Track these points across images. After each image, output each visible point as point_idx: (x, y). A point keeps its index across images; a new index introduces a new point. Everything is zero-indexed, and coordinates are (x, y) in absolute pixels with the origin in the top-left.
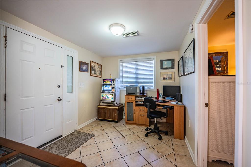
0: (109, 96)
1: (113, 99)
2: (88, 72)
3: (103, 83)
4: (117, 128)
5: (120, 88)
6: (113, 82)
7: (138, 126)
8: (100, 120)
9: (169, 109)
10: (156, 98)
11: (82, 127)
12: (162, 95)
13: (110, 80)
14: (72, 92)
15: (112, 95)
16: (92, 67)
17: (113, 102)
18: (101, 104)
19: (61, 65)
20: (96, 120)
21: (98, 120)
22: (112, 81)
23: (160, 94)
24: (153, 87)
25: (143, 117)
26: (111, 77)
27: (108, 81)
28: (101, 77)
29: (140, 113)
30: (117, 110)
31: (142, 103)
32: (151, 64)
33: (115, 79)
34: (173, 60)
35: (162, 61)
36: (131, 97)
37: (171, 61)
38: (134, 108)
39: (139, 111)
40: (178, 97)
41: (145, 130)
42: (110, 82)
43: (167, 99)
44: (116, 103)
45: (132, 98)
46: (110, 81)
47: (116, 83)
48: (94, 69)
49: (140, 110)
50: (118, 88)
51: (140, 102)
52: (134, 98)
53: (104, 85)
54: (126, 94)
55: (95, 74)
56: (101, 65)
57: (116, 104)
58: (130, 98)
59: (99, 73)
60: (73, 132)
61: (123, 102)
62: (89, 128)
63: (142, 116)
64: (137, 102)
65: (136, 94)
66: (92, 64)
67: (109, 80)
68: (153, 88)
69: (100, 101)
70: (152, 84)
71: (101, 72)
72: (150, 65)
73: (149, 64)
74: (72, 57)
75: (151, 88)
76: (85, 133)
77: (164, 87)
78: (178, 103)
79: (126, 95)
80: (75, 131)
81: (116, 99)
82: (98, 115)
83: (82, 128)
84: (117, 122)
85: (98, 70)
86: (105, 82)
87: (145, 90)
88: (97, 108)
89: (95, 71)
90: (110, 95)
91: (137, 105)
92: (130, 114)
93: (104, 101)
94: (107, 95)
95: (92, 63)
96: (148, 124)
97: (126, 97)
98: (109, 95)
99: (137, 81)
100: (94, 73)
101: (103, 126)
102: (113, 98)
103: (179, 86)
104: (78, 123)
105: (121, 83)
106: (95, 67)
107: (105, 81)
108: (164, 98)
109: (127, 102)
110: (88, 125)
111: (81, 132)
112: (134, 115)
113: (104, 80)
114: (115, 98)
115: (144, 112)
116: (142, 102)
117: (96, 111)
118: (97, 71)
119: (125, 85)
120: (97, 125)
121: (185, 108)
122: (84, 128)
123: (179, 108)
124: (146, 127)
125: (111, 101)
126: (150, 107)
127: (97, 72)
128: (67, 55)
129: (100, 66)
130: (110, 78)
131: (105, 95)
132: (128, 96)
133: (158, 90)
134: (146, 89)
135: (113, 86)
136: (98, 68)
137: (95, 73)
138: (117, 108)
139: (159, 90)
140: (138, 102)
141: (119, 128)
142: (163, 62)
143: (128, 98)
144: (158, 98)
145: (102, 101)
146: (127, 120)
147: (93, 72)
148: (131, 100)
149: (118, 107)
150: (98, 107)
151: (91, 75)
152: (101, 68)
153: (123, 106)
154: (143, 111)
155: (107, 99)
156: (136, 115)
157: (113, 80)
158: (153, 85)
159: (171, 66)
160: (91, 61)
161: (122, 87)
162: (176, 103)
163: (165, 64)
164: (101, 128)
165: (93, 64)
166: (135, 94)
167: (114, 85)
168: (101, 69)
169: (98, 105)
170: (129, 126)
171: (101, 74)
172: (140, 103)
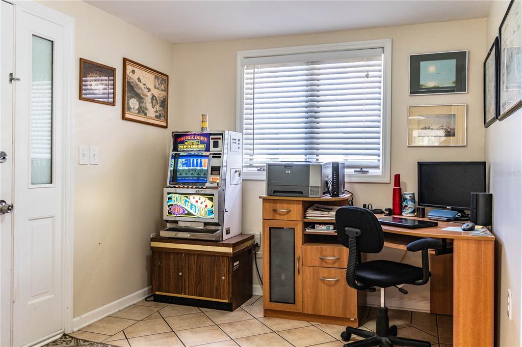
0: (200, 202)
1: (212, 216)
2: (113, 104)
3: (175, 149)
4: (228, 330)
5: (245, 170)
6: (216, 145)
7: (313, 323)
8: (158, 299)
9: (434, 253)
10: (390, 212)
11: (87, 324)
12: (413, 200)
13: (202, 138)
14: (51, 183)
15: (210, 197)
16: (128, 82)
17: (213, 228)
18: (163, 234)
19: (11, 74)
20: (146, 299)
21: (152, 298)
22: (212, 142)
23: (408, 197)
24: (377, 167)
25: (333, 288)
26: (207, 125)
27: (195, 142)
28: (164, 124)
29: (323, 272)
30: (228, 257)
31: (330, 230)
32: (370, 74)
33: (222, 134)
34: (460, 58)
35: (416, 61)
36: (285, 206)
37: (454, 61)
38: (298, 252)
39: (317, 263)
40: (477, 208)
41: (342, 336)
42: (202, 146)
43: (432, 214)
44: (228, 232)
45: (289, 211)
46: (202, 142)
47: (225, 151)
48: (139, 91)
49: (321, 259)
50: (233, 171)
51: (321, 227)
52: (297, 209)
53: (176, 157)
54: (265, 196)
55: (139, 112)
56: (167, 76)
57: (225, 237)
58: (282, 208)
59: (158, 107)
60: (53, 342)
61: (257, 228)
62: (117, 327)
63: (330, 285)
64: (312, 225)
65: (304, 195)
66: (128, 72)
67: (197, 137)
68: (378, 172)
69: (162, 224)
70: (376, 157)
71: (164, 103)
72: (367, 76)
73: (364, 74)
74: (51, 43)
75: (371, 171)
76: (101, 343)
77: (423, 167)
78: (472, 229)
79: (265, 200)
80: (60, 336)
81: (226, 214)
82: (150, 282)
83: (89, 326)
84: (229, 308)
85: (153, 96)
86: (180, 146)
87: (346, 180)
88: (149, 253)
89: (140, 98)
90: (203, 198)
91: (310, 239)
92: (283, 277)
93: (176, 222)
94: (191, 197)
95: (129, 68)
96: (354, 316)
97: (268, 205)
98: (197, 197)
99: (311, 141)
100: (137, 107)
101: (171, 321)
102: (215, 209)
103: (484, 164)
104: (71, 308)
105: (246, 149)
106: (141, 85)
107: (182, 143)
108: (420, 212)
109: (270, 228)
110: (110, 319)
111: (85, 341)
112: (299, 279)
113: (178, 138)
114: (221, 211)
115: (336, 265)
116: (332, 227)
117: (145, 262)
118: (150, 100)
119: (262, 159)
120: (149, 317)
121: (498, 247)
122: (98, 327)
123: (473, 246)
124: (343, 329)
125: (206, 224)
126: (357, 242)
127: (149, 106)
128: (33, 35)
129: (162, 78)
130: (202, 129)
131: (183, 197)
132: (275, 201)
133: (397, 177)
134: (350, 176)
135: (215, 162)
136: (151, 86)
137: (140, 107)
138: (229, 250)
139: (402, 179)
140: (313, 227)
141: (238, 330)
142: (422, 64)
143: (275, 211)
144: (397, 210)
145: (167, 221)
146: (271, 301)
147: (134, 103)
148: (285, 217)
149: (234, 246)
150: (152, 248)
151: (127, 116)
152: (167, 90)
153: (256, 246)
154: (335, 262)
155: (189, 214)
156: (305, 280)
157: (213, 140)
158: (380, 158)
159: (454, 79)
160: (125, 60)
161: (251, 166)
162: (464, 230)
163: (431, 74)
164: (166, 329)
165: (133, 72)
166: (301, 193)
167: (217, 156)
168: (164, 93)
169: (153, 240)
170: (278, 324)
171: (163, 114)
172: (321, 230)
